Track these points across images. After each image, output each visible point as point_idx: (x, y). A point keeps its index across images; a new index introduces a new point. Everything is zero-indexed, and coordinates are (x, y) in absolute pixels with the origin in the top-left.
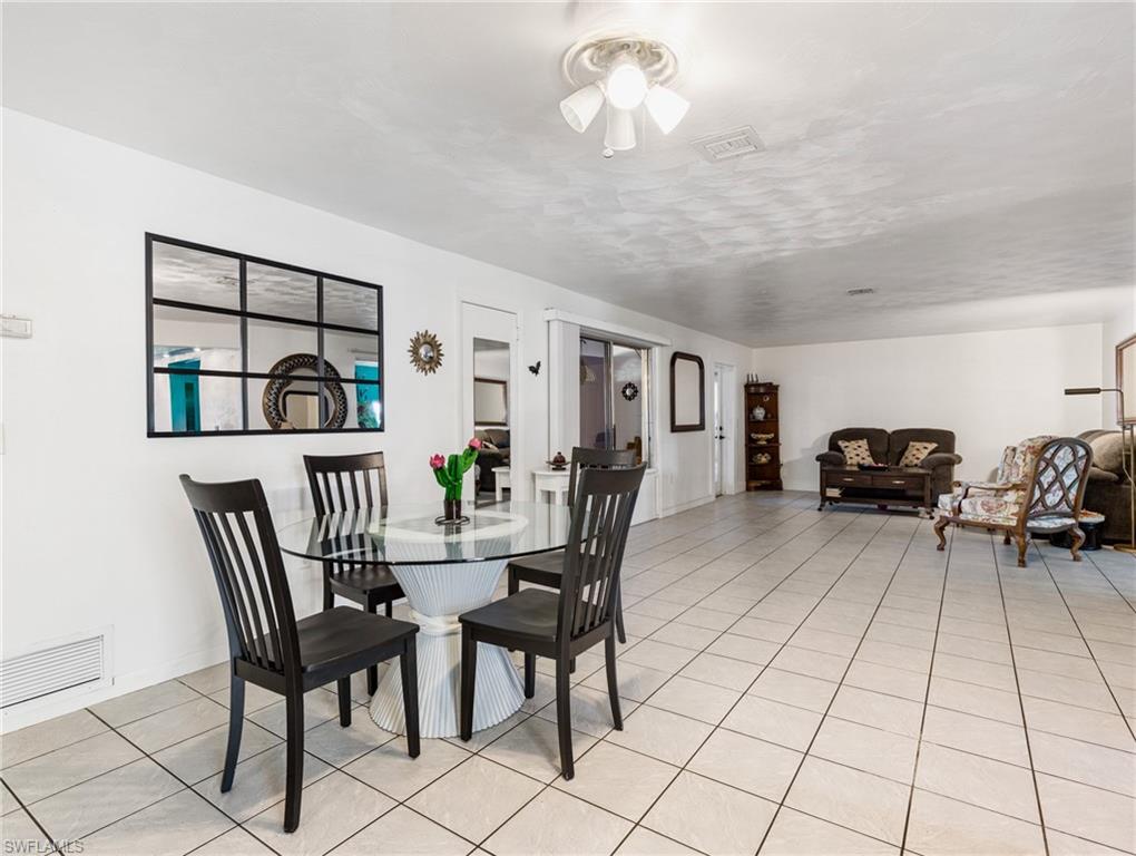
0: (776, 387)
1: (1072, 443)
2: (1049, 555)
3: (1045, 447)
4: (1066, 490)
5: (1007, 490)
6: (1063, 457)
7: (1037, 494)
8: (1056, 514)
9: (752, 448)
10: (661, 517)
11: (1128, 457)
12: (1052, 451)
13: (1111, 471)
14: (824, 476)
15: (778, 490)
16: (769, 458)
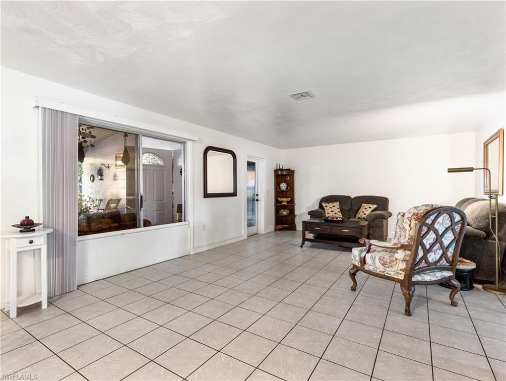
0: (293, 172)
1: (449, 211)
2: (434, 296)
3: (427, 214)
4: (445, 250)
5: (397, 249)
6: (442, 223)
7: (421, 253)
8: (437, 268)
9: (278, 207)
10: (191, 253)
11: (494, 219)
12: (432, 217)
13: (481, 229)
14: (304, 225)
15: (294, 230)
16: (288, 212)
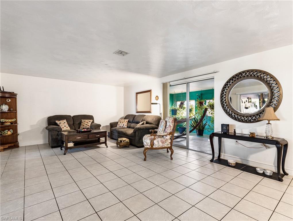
15: (17, 147)
16: (12, 132)
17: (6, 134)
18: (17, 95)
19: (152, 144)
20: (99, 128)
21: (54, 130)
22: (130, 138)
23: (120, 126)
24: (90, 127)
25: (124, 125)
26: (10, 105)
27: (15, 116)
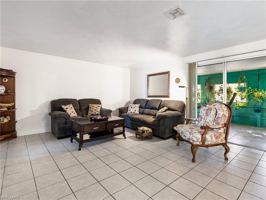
15: (15, 138)
16: (9, 119)
17: (2, 122)
18: (16, 74)
19: (204, 140)
20: (110, 114)
21: (61, 117)
22: (151, 127)
23: (131, 112)
24: (100, 113)
25: (135, 111)
26: (7, 87)
27: (13, 100)
